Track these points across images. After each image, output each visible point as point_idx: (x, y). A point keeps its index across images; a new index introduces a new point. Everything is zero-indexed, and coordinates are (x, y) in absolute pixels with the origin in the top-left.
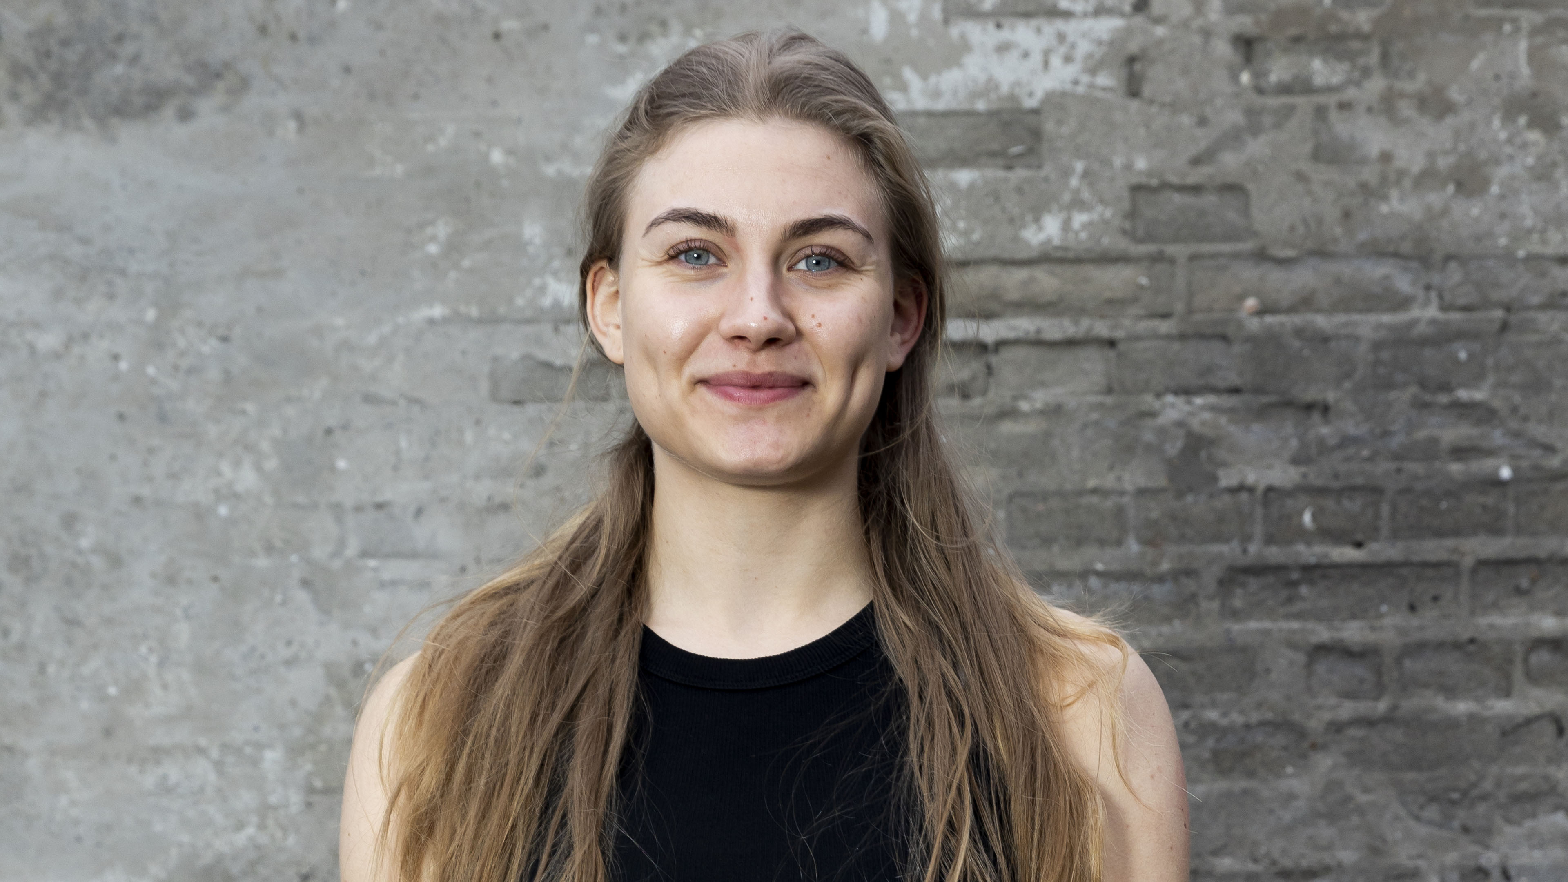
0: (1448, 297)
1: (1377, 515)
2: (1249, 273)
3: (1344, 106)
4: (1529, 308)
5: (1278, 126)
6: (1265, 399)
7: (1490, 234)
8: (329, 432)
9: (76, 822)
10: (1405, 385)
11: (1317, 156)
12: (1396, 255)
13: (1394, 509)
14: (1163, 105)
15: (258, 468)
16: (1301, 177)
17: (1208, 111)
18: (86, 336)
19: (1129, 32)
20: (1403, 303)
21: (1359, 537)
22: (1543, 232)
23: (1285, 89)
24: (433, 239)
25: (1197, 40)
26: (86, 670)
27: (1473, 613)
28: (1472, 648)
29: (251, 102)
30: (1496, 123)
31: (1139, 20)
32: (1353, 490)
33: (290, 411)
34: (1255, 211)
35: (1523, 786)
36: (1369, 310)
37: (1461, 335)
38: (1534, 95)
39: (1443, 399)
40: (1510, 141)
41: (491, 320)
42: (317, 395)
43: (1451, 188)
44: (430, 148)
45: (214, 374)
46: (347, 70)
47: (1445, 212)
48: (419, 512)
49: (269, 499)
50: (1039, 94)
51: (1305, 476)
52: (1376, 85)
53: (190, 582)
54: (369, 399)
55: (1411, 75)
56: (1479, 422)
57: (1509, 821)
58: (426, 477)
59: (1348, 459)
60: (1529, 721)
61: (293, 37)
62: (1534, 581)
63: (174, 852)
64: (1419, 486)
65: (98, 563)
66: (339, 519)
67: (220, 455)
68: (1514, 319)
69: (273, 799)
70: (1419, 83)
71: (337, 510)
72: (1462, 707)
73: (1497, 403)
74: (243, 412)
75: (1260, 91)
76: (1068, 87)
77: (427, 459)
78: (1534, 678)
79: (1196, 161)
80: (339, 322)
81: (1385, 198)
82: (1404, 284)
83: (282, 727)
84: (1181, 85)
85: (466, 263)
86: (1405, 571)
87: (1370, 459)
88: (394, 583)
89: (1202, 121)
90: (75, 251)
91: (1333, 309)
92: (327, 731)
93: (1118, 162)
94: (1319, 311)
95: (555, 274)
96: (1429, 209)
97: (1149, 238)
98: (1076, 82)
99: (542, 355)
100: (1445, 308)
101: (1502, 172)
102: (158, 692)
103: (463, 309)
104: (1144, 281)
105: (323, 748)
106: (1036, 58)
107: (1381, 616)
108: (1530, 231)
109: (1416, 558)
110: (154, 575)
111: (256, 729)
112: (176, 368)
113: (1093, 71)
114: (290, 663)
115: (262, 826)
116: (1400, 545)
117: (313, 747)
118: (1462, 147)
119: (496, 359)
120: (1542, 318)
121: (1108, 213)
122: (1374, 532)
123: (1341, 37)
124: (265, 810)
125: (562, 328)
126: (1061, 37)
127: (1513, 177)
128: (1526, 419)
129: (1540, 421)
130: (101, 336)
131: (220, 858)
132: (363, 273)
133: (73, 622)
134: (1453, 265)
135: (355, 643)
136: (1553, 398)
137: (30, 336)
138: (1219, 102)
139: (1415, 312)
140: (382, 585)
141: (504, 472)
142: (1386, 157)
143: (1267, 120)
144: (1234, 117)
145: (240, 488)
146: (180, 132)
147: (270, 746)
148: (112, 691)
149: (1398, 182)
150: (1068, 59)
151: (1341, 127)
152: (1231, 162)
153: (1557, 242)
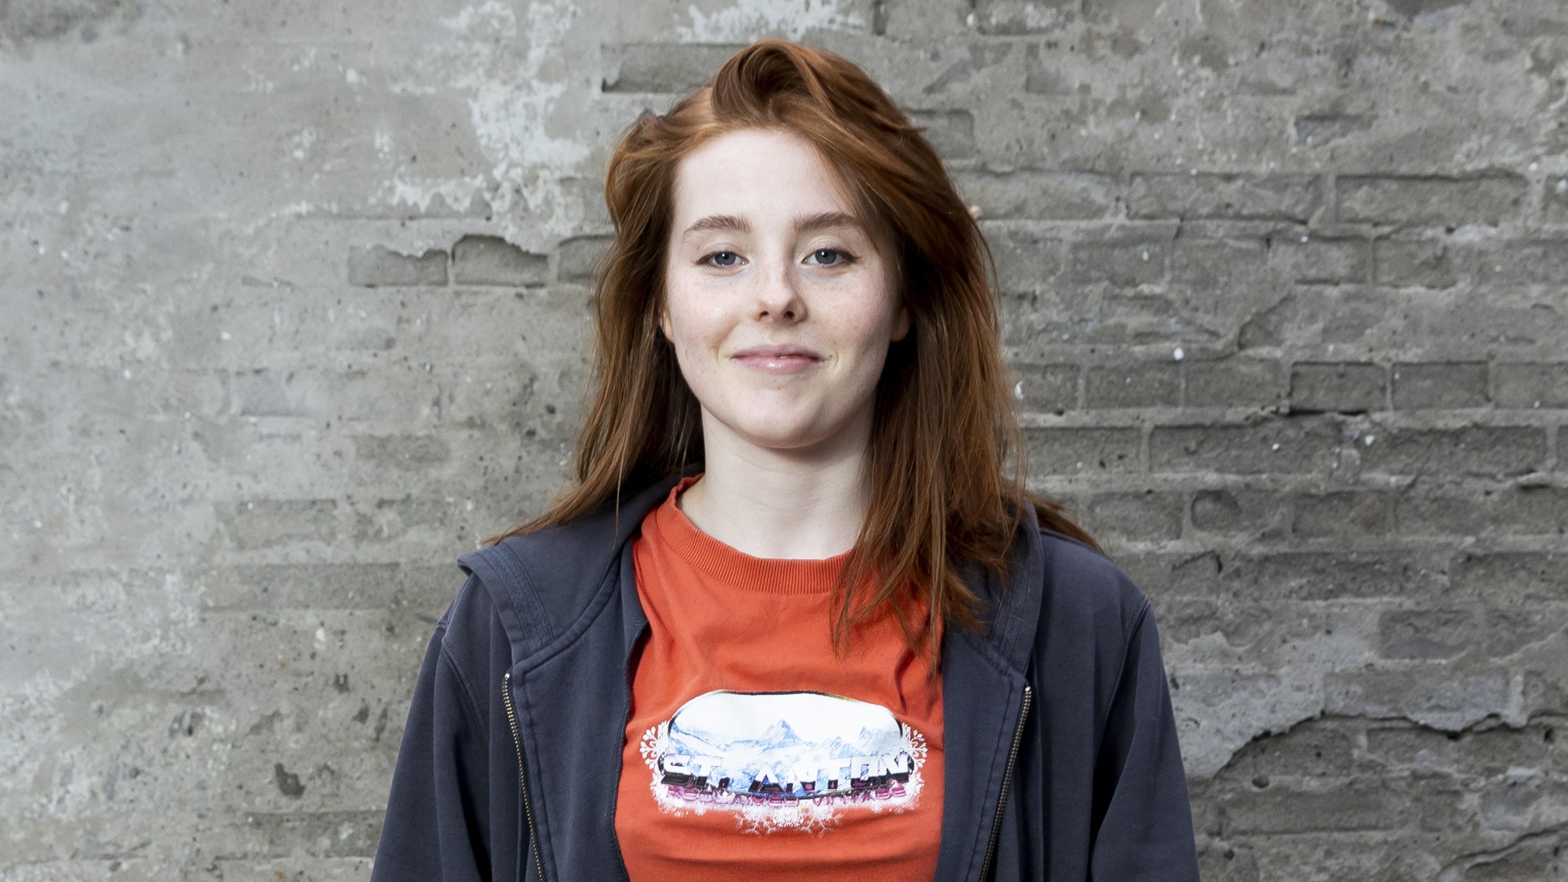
0: (1134, 207)
1: (1074, 387)
2: (973, 185)
3: (1050, 45)
4: (1199, 217)
5: (997, 61)
7: (1169, 155)
8: (215, 308)
9: (11, 634)
10: (1099, 280)
11: (1028, 87)
12: (1092, 171)
13: (1089, 383)
14: (903, 42)
15: (157, 339)
16: (1015, 104)
17: (941, 48)
18: (10, 225)
20: (1098, 212)
21: (1060, 406)
22: (1213, 153)
23: (1003, 30)
24: (299, 146)
26: (16, 507)
27: (1151, 469)
28: (1149, 498)
29: (143, 26)
30: (1175, 62)
32: (1056, 366)
33: (182, 290)
34: (977, 132)
35: (1189, 611)
36: (1070, 218)
37: (1143, 239)
38: (1206, 38)
39: (1129, 292)
40: (1186, 76)
41: (348, 215)
42: (204, 277)
43: (1138, 115)
44: (296, 67)
45: (117, 258)
47: (1132, 136)
48: (291, 376)
49: (165, 365)
50: (802, 31)
51: (1016, 355)
52: (1078, 27)
53: (101, 434)
54: (247, 281)
55: (1107, 19)
56: (1157, 313)
57: (1178, 640)
58: (296, 348)
59: (1051, 341)
60: (1194, 558)
62: (1200, 444)
63: (92, 658)
64: (1108, 365)
65: (23, 416)
66: (224, 383)
67: (125, 327)
68: (1187, 226)
69: (173, 615)
70: (1112, 27)
71: (222, 374)
72: (1141, 547)
73: (1172, 296)
74: (144, 292)
75: (982, 31)
76: (825, 25)
77: (297, 332)
78: (1198, 523)
79: (930, 90)
80: (222, 215)
81: (1084, 123)
82: (1098, 196)
83: (180, 555)
84: (918, 24)
85: (327, 167)
86: (1096, 434)
87: (1069, 341)
88: (271, 436)
89: (935, 56)
91: (1041, 216)
92: (217, 560)
94: (1029, 217)
95: (401, 177)
96: (1120, 133)
98: (831, 21)
99: (392, 246)
100: (1129, 217)
101: (1179, 103)
102: (77, 526)
103: (325, 206)
105: (214, 573)
107: (1077, 471)
108: (1201, 153)
109: (1106, 424)
110: (71, 428)
112: (86, 253)
113: (846, 12)
114: (185, 502)
115: (164, 638)
116: (1093, 413)
117: (205, 572)
118: (1147, 82)
119: (352, 249)
120: (1210, 225)
122: (1072, 403)
124: (167, 624)
125: (408, 223)
127: (1188, 108)
128: (1196, 309)
129: (1207, 312)
130: (22, 225)
131: (131, 663)
132: (242, 174)
133: (4, 467)
134: (1139, 180)
135: (239, 486)
136: (1218, 292)
138: (948, 40)
139: (1107, 219)
140: (261, 438)
141: (361, 345)
142: (1085, 89)
143: (989, 56)
144: (962, 53)
145: (140, 355)
146: (86, 51)
147: (171, 571)
148: (38, 524)
149: (1095, 110)
150: (825, 1)
151: (1049, 63)
152: (958, 91)
153: (1223, 162)
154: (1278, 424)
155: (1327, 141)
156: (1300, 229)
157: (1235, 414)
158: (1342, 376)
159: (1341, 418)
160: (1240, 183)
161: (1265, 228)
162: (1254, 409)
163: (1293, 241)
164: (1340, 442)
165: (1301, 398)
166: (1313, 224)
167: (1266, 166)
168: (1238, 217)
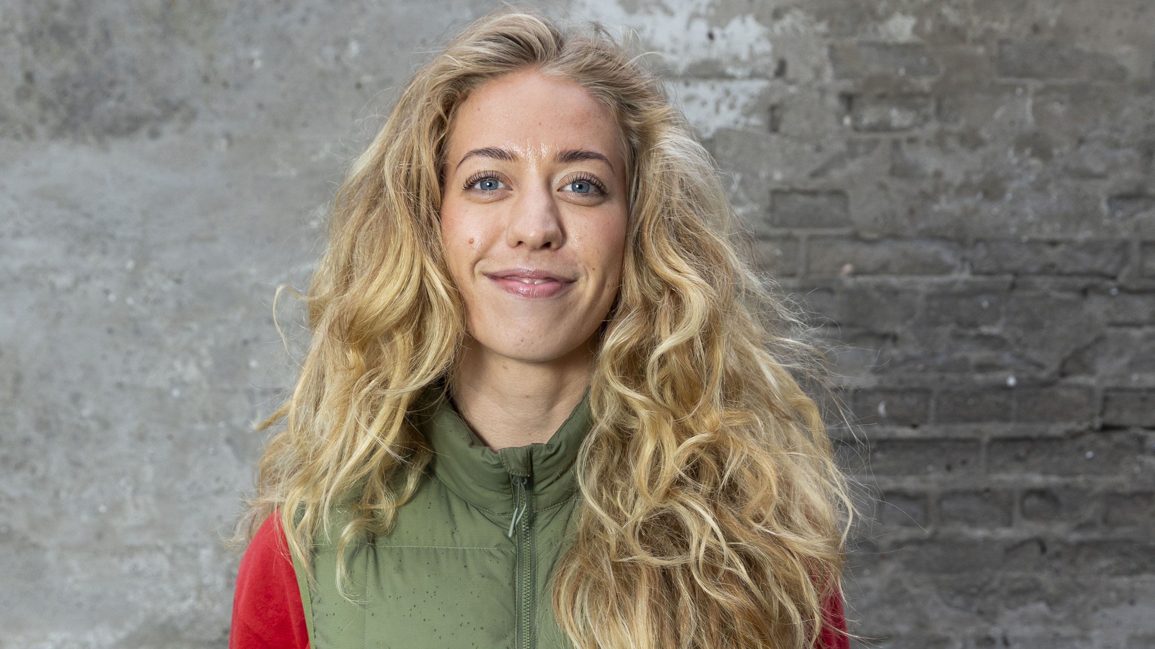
0: (977, 266)
1: (927, 407)
2: (847, 249)
3: (912, 141)
4: (1029, 274)
5: (867, 153)
6: (855, 331)
7: (1005, 226)
8: (245, 343)
9: (78, 594)
10: (947, 323)
11: (893, 172)
12: (944, 238)
13: (938, 403)
14: (793, 138)
15: (199, 365)
16: (882, 186)
17: (822, 142)
18: (87, 278)
19: (771, 90)
20: (947, 270)
21: (915, 421)
22: (1040, 224)
23: (873, 129)
24: (315, 218)
25: (816, 95)
26: (86, 495)
27: (988, 472)
28: (987, 495)
29: (197, 127)
30: (1011, 153)
31: (778, 82)
32: (911, 391)
33: (221, 329)
34: (852, 208)
35: (1018, 585)
36: (925, 274)
37: (984, 291)
38: (1036, 135)
39: (972, 332)
40: (1019, 165)
42: (238, 318)
43: (980, 196)
44: (314, 159)
45: (171, 304)
46: (260, 106)
47: (976, 211)
49: (205, 386)
50: (712, 130)
51: (881, 381)
52: (933, 127)
53: (153, 439)
55: (956, 120)
56: (995, 348)
57: (1008, 607)
59: (909, 371)
61: (225, 85)
62: (1028, 452)
63: (141, 614)
64: (955, 389)
65: (94, 425)
66: (251, 399)
67: (174, 357)
68: (1019, 281)
69: (207, 581)
70: (960, 126)
71: (250, 394)
72: (980, 533)
73: (1007, 336)
74: (189, 329)
75: (856, 129)
76: (731, 125)
78: (1027, 515)
79: (814, 175)
80: (253, 271)
81: (936, 201)
82: (948, 257)
83: (212, 535)
84: (805, 125)
86: (944, 444)
87: (924, 371)
89: (819, 149)
90: (81, 222)
91: (902, 272)
93: (763, 174)
94: (892, 273)
96: (965, 208)
97: (782, 224)
98: (736, 122)
100: (975, 273)
101: (1014, 185)
102: (132, 510)
104: (778, 252)
106: (711, 106)
107: (928, 473)
108: (1031, 224)
109: (952, 436)
110: (130, 434)
111: (195, 535)
112: (146, 300)
113: (748, 115)
114: (219, 492)
115: (199, 598)
116: (942, 427)
118: (988, 168)
120: (1038, 281)
121: (756, 208)
122: (925, 418)
123: (911, 95)
124: (201, 588)
126: (728, 93)
127: (1021, 189)
128: (1025, 346)
129: (1035, 348)
130: (98, 278)
132: (269, 240)
133: (77, 464)
134: (980, 246)
136: (1044, 333)
137: (52, 277)
138: (829, 136)
139: (955, 276)
142: (938, 174)
143: (861, 149)
144: (840, 146)
145: (187, 378)
146: (151, 146)
147: (205, 546)
148: (102, 509)
149: (946, 191)
150: (732, 107)
151: (910, 154)
152: (837, 175)
153: (1049, 231)
154: (1092, 437)
155: (1132, 215)
156: (1110, 283)
157: (1057, 429)
158: (1144, 400)
159: (1141, 432)
160: (1061, 248)
161: (1082, 282)
162: (1073, 426)
163: (1104, 292)
164: (1142, 450)
165: (1111, 417)
166: (1122, 279)
167: (1084, 234)
168: (1060, 274)
